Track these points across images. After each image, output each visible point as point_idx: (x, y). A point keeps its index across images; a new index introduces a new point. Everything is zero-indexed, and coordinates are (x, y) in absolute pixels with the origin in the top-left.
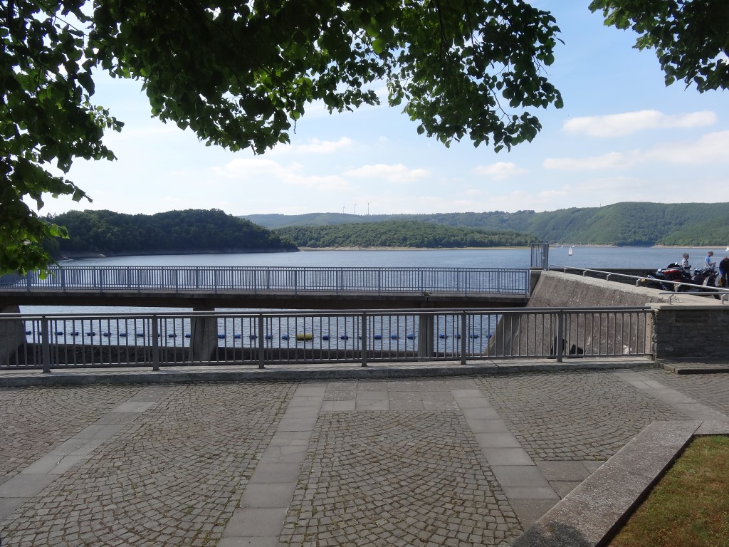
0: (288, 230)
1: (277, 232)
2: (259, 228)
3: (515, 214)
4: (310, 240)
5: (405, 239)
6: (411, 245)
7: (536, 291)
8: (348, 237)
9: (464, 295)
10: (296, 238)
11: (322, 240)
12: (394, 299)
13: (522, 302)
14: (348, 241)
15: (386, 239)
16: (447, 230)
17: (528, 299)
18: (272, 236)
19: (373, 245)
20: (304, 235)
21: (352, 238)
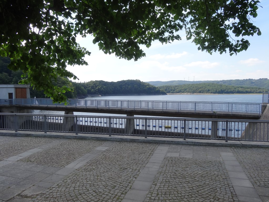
0: (163, 87)
1: (159, 88)
2: (152, 86)
3: (258, 80)
4: (171, 90)
5: (209, 90)
6: (211, 93)
7: (265, 113)
8: (186, 89)
9: (231, 113)
10: (166, 90)
11: (176, 91)
12: (201, 114)
13: (257, 117)
14: (186, 91)
15: (201, 90)
16: (227, 87)
17: (261, 116)
18: (157, 89)
19: (196, 93)
20: (169, 89)
21: (187, 90)
